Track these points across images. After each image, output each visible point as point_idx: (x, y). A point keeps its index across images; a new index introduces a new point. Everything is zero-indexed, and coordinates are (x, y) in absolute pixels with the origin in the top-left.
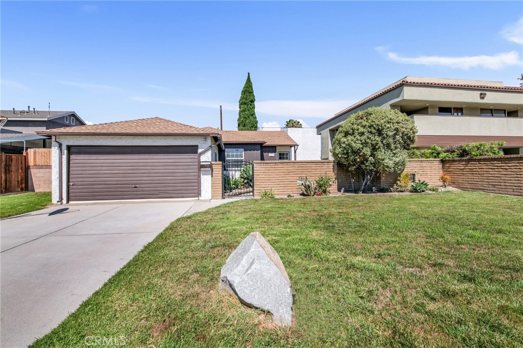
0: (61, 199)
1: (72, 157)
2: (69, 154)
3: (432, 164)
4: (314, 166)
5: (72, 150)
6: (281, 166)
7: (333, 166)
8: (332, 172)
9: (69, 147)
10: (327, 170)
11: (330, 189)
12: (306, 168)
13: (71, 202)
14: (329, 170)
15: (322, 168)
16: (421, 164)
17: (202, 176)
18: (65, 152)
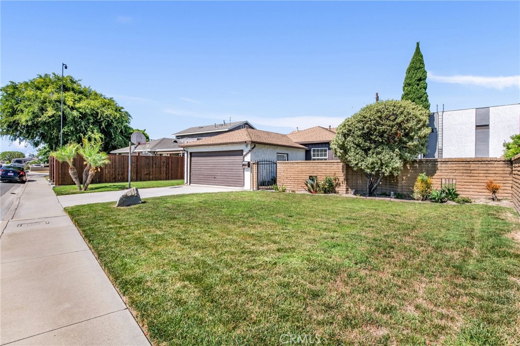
0: (187, 182)
1: (192, 159)
2: (191, 157)
3: (489, 165)
4: (324, 166)
5: (193, 155)
6: (297, 166)
7: (343, 167)
8: (342, 173)
9: (191, 153)
10: (336, 171)
11: (339, 189)
12: (317, 168)
13: (191, 184)
14: (338, 170)
15: (332, 168)
16: (468, 165)
17: (245, 172)
18: (189, 156)
